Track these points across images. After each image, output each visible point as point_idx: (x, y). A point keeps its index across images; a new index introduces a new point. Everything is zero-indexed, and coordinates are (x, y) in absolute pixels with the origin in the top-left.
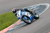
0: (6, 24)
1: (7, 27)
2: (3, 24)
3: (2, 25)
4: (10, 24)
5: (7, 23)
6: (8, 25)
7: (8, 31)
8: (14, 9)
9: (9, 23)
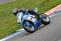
0: (53, 4)
1: (54, 7)
2: (49, 3)
3: (48, 5)
4: (58, 3)
5: (54, 2)
6: (56, 5)
7: (55, 12)
8: (15, 10)
9: (56, 2)
